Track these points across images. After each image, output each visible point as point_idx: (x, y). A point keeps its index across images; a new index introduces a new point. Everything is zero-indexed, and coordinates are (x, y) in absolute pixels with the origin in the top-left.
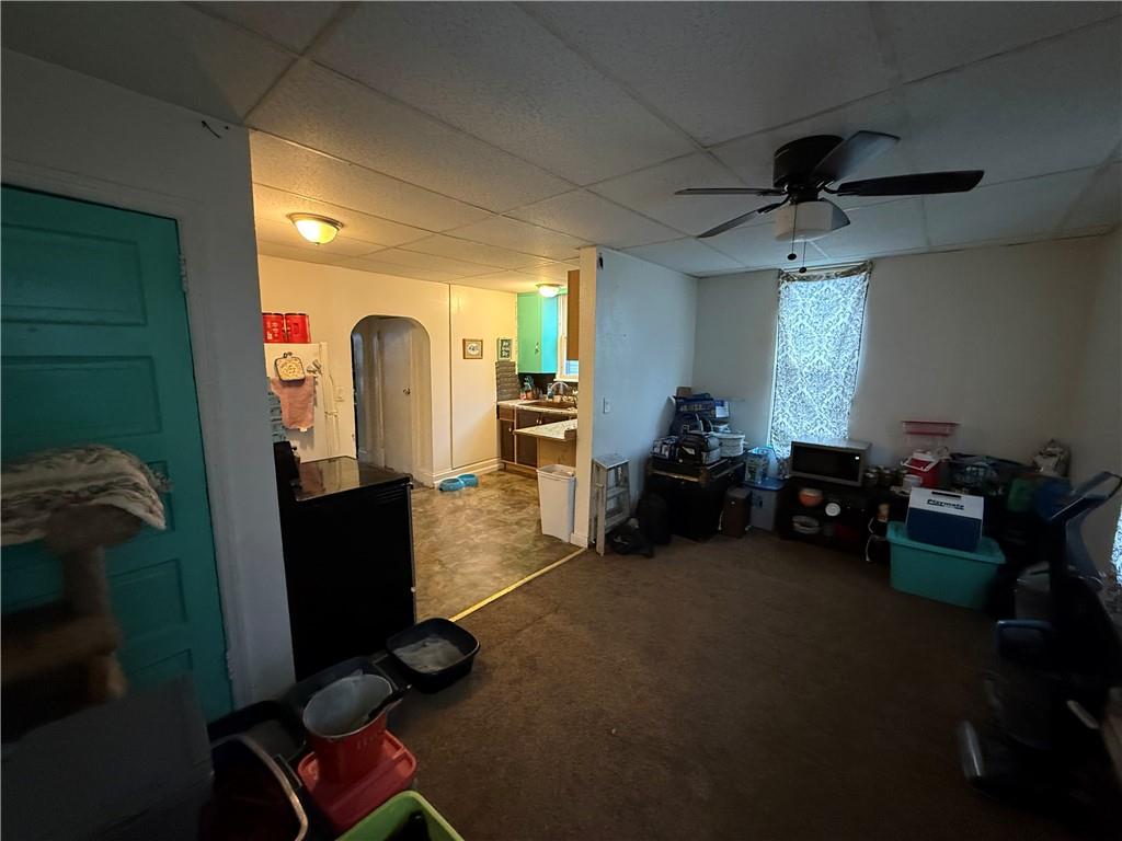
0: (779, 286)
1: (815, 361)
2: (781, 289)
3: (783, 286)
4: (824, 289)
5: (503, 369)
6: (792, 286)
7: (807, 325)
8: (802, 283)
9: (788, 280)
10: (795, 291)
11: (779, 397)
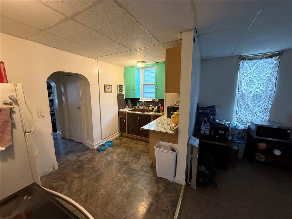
0: (239, 62)
1: (255, 91)
2: (240, 63)
3: (241, 62)
4: (259, 63)
5: (120, 96)
6: (245, 62)
7: (252, 77)
8: (249, 61)
9: (243, 60)
10: (246, 64)
11: (239, 106)
